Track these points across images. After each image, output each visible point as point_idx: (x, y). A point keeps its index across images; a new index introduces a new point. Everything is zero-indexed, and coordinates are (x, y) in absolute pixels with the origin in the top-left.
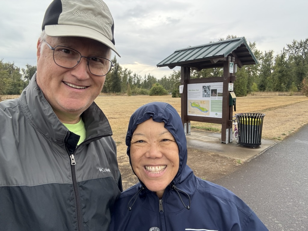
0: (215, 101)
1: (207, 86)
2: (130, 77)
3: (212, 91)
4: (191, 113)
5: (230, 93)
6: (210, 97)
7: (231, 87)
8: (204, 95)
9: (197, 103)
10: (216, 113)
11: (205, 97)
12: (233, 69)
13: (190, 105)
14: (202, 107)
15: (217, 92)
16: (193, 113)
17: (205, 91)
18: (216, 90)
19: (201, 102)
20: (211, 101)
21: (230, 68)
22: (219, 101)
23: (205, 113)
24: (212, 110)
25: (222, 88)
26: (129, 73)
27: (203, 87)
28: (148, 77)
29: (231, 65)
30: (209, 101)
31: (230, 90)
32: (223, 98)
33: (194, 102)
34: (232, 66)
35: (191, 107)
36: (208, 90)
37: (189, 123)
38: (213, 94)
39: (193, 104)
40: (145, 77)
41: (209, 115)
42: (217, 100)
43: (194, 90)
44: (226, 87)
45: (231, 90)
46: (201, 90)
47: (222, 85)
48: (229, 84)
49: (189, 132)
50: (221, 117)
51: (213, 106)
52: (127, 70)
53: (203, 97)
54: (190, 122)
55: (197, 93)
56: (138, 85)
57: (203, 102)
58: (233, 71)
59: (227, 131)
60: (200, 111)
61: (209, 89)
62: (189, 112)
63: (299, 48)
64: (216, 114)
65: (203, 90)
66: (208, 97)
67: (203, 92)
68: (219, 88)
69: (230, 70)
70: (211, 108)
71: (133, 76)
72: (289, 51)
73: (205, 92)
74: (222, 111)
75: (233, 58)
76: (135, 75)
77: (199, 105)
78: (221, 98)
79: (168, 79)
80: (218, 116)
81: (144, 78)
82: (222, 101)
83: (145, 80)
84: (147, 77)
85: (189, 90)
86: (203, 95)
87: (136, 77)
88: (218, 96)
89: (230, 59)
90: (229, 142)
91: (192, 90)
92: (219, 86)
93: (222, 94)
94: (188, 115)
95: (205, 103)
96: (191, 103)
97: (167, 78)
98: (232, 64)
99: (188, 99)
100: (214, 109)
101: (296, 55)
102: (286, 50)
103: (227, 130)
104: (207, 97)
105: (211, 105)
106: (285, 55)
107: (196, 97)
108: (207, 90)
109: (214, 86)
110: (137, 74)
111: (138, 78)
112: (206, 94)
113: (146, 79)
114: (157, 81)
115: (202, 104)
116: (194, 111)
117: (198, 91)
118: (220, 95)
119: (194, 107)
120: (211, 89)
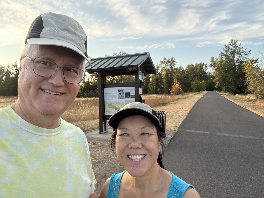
1: (121, 90)
5: (141, 95)
6: (124, 99)
11: (120, 99)
12: (141, 77)
13: (107, 106)
14: (118, 107)
15: (130, 95)
17: (120, 94)
18: (129, 93)
20: (125, 102)
25: (135, 92)
27: (118, 90)
29: (140, 73)
30: (123, 102)
32: (135, 99)
33: (111, 104)
35: (108, 108)
36: (123, 93)
37: (106, 122)
38: (127, 97)
43: (110, 93)
44: (137, 91)
46: (117, 93)
48: (140, 88)
49: (106, 129)
53: (118, 99)
55: (113, 95)
60: (116, 111)
65: (118, 93)
67: (118, 94)
68: (131, 92)
69: (139, 77)
72: (162, 65)
73: (120, 95)
75: (141, 68)
85: (106, 93)
86: (118, 97)
88: (131, 98)
89: (139, 69)
91: (109, 93)
94: (105, 115)
96: (108, 104)
99: (106, 100)
101: (166, 69)
104: (122, 99)
106: (159, 68)
107: (113, 99)
108: (122, 93)
109: (127, 89)
112: (121, 96)
115: (118, 104)
116: (110, 111)
117: (114, 94)
118: (132, 97)
119: (111, 107)
120: (125, 92)
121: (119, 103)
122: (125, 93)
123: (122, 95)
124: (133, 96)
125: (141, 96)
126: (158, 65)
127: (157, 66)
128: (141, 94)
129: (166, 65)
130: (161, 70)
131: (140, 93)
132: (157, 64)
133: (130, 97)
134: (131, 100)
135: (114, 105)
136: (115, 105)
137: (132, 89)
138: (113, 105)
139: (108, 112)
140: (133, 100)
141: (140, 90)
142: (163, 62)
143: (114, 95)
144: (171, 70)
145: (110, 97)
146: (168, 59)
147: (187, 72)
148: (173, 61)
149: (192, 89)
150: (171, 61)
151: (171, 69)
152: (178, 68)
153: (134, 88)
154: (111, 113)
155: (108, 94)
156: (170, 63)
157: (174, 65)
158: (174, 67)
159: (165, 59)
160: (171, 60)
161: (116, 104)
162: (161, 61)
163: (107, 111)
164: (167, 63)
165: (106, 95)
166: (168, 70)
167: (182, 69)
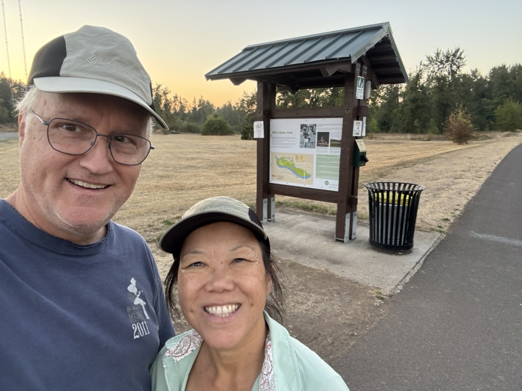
0: (325, 157)
1: (309, 126)
2: (167, 100)
3: (320, 134)
4: (276, 178)
5: (356, 140)
6: (314, 148)
7: (358, 128)
8: (303, 143)
9: (289, 158)
10: (327, 181)
11: (305, 146)
12: (363, 92)
13: (276, 163)
14: (300, 167)
15: (330, 138)
16: (280, 178)
17: (306, 135)
18: (328, 133)
19: (297, 158)
20: (317, 155)
21: (358, 88)
22: (332, 156)
23: (304, 180)
24: (318, 175)
25: (341, 131)
26: (165, 94)
27: (302, 126)
28: (200, 102)
29: (360, 81)
30: (312, 156)
31: (356, 134)
32: (342, 150)
33: (283, 158)
34: (361, 85)
35: (276, 165)
36: (312, 133)
37: (272, 199)
38: (321, 142)
39: (281, 161)
40: (195, 102)
41: (311, 183)
42: (328, 153)
43: (283, 133)
44: (347, 129)
45: (358, 134)
46: (298, 133)
47: (339, 124)
48: (355, 122)
49: (272, 215)
50: (337, 190)
51: (320, 166)
52: (161, 88)
53: (301, 147)
54: (274, 197)
55: (288, 138)
56: (181, 114)
57: (300, 157)
58: (362, 95)
59: (348, 218)
60: (293, 176)
61: (313, 131)
62: (273, 175)
63: (444, 62)
64: (327, 183)
65: (302, 133)
66: (311, 148)
67: (301, 136)
68: (334, 131)
69: (357, 93)
70: (317, 171)
71: (173, 99)
72: (429, 66)
73: (306, 138)
74: (338, 178)
75: (364, 67)
76: (176, 97)
77: (293, 164)
78: (337, 151)
79: (235, 108)
80: (330, 187)
81: (193, 103)
82: (339, 157)
83: (193, 106)
84: (197, 103)
85: (273, 133)
86: (301, 143)
87: (178, 100)
88: (332, 145)
89: (358, 70)
90: (350, 238)
91: (280, 133)
92: (333, 126)
93: (340, 143)
94: (270, 182)
95: (304, 159)
96: (278, 159)
97: (233, 104)
98: (362, 79)
99: (272, 150)
100: (321, 172)
101: (439, 75)
102: (424, 65)
103: (348, 216)
104: (309, 147)
105: (318, 164)
106: (421, 74)
107: (288, 148)
108: (310, 132)
109: (324, 125)
110: (179, 96)
111: (181, 103)
112: (307, 140)
113: (195, 105)
114: (216, 109)
115: (299, 160)
116: (282, 175)
117: (291, 134)
118: (335, 144)
119: (282, 167)
120: (317, 131)
121: (302, 157)
122: (318, 133)
123: (309, 139)
124: (338, 141)
125: (358, 144)
126: (422, 67)
127: (418, 69)
128: (357, 138)
129: (441, 66)
130: (427, 77)
131: (354, 135)
132: (419, 65)
133: (328, 143)
134: (331, 152)
135: (291, 161)
136: (293, 161)
137: (336, 125)
138: (289, 160)
139: (275, 176)
140: (336, 152)
141: (355, 128)
142: (432, 59)
143: (292, 138)
144: (450, 79)
145: (283, 142)
146: (445, 53)
147: (489, 82)
148: (459, 58)
149: (497, 123)
150: (454, 58)
151: (450, 76)
152: (470, 73)
153: (340, 121)
154: (283, 178)
155: (278, 135)
156: (449, 63)
157: (458, 67)
158: (458, 73)
159: (438, 54)
160: (454, 55)
161: (294, 159)
162: (429, 58)
163: (274, 174)
164: (441, 62)
165: (274, 138)
166: (444, 78)
167: (479, 78)
